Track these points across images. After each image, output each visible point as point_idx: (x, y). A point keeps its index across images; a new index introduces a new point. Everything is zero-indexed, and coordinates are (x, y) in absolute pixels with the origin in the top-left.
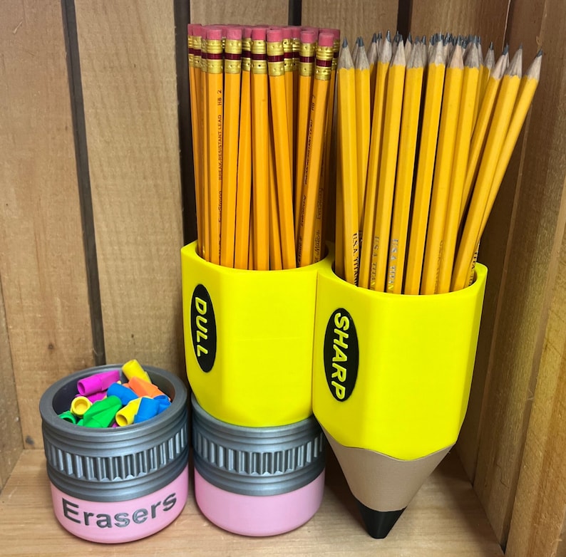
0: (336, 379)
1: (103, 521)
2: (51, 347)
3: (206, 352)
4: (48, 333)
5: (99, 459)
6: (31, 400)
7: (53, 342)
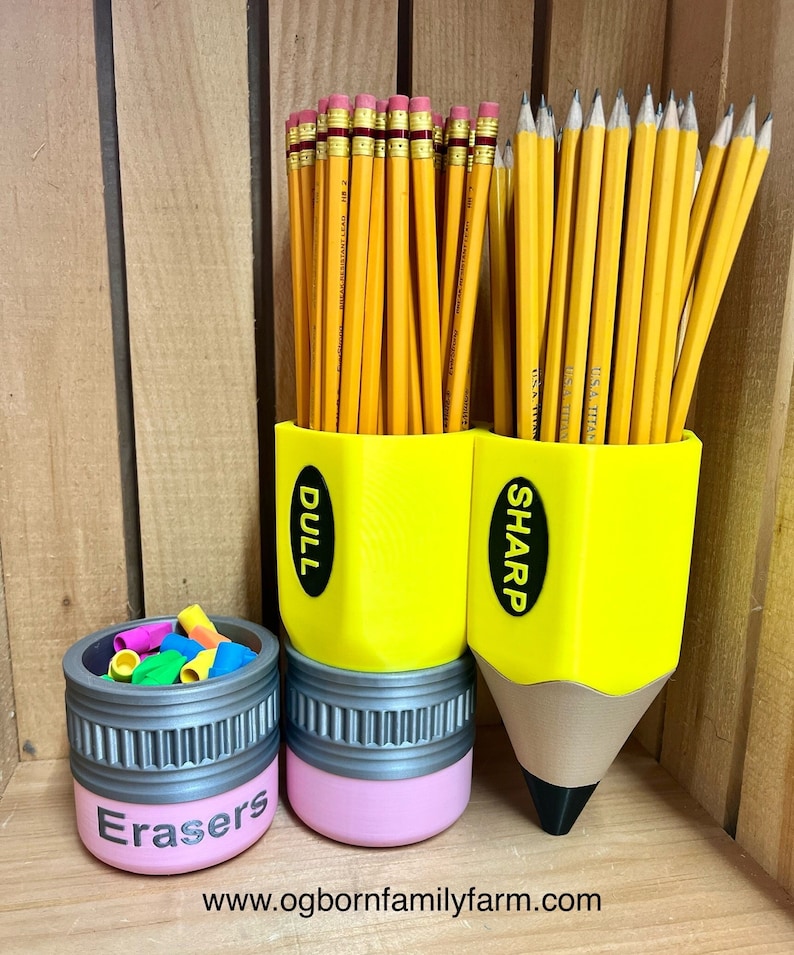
0: (512, 585)
1: (164, 836)
2: (67, 602)
3: (316, 564)
4: (64, 582)
5: (161, 732)
6: (35, 685)
7: (71, 595)
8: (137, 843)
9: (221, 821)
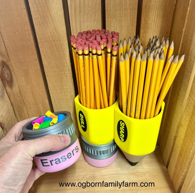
0: (121, 136)
1: (57, 161)
3: (84, 127)
8: (52, 165)
9: (69, 154)
